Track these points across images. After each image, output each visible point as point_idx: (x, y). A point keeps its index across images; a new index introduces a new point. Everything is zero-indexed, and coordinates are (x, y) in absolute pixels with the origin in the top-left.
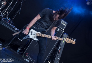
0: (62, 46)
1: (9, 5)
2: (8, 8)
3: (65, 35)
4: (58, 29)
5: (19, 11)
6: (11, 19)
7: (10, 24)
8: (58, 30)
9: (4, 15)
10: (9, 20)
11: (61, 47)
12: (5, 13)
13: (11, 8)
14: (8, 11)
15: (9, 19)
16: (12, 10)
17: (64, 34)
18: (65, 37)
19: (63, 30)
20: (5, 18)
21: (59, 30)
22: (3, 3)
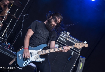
1: (7, 25)
2: (7, 30)
4: (72, 52)
5: (21, 33)
6: (11, 44)
7: (10, 50)
8: (72, 54)
9: (2, 39)
10: (8, 46)
12: (3, 37)
13: (10, 30)
14: (7, 34)
15: (9, 43)
17: (80, 58)
18: (82, 61)
19: (79, 53)
20: (4, 43)
21: (74, 53)
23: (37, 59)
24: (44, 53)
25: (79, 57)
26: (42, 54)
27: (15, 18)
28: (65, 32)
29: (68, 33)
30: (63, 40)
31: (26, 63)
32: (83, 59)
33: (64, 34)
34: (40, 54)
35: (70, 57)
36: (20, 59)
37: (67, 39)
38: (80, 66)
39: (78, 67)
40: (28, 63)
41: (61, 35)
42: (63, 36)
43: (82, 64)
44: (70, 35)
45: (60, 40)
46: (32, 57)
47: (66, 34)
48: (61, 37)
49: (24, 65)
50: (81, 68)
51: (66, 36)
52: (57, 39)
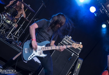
0: (76, 72)
1: (20, 26)
2: (19, 30)
3: (80, 61)
4: (72, 53)
8: (72, 55)
11: (75, 74)
12: (16, 36)
13: (22, 30)
15: (20, 41)
16: (24, 33)
18: (80, 62)
19: (78, 55)
21: (74, 55)
22: (14, 25)
23: (41, 54)
24: (47, 49)
25: (78, 58)
26: (45, 50)
27: (27, 21)
28: (68, 36)
29: (70, 37)
30: (65, 43)
31: (31, 57)
32: (81, 61)
33: (67, 38)
34: (43, 50)
35: (71, 58)
36: (26, 53)
37: (69, 42)
38: (77, 66)
39: (76, 67)
40: (32, 57)
41: (64, 39)
42: (66, 40)
43: (80, 64)
44: (72, 39)
45: (63, 42)
46: (36, 52)
47: (69, 38)
48: (64, 40)
49: (29, 59)
50: (78, 68)
51: (68, 40)
52: (61, 42)
